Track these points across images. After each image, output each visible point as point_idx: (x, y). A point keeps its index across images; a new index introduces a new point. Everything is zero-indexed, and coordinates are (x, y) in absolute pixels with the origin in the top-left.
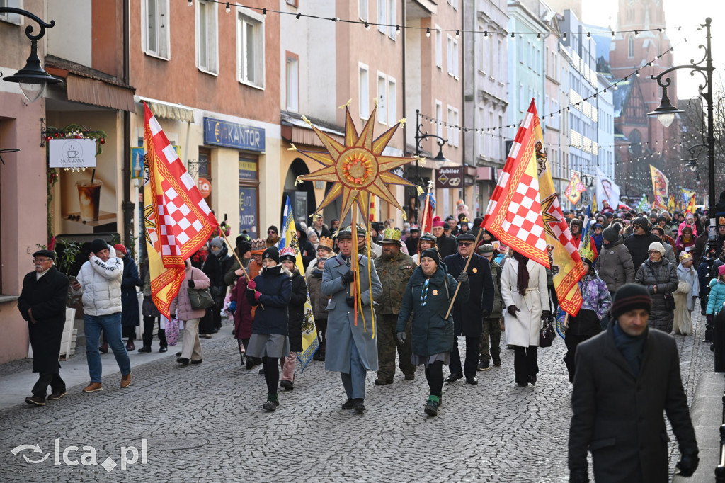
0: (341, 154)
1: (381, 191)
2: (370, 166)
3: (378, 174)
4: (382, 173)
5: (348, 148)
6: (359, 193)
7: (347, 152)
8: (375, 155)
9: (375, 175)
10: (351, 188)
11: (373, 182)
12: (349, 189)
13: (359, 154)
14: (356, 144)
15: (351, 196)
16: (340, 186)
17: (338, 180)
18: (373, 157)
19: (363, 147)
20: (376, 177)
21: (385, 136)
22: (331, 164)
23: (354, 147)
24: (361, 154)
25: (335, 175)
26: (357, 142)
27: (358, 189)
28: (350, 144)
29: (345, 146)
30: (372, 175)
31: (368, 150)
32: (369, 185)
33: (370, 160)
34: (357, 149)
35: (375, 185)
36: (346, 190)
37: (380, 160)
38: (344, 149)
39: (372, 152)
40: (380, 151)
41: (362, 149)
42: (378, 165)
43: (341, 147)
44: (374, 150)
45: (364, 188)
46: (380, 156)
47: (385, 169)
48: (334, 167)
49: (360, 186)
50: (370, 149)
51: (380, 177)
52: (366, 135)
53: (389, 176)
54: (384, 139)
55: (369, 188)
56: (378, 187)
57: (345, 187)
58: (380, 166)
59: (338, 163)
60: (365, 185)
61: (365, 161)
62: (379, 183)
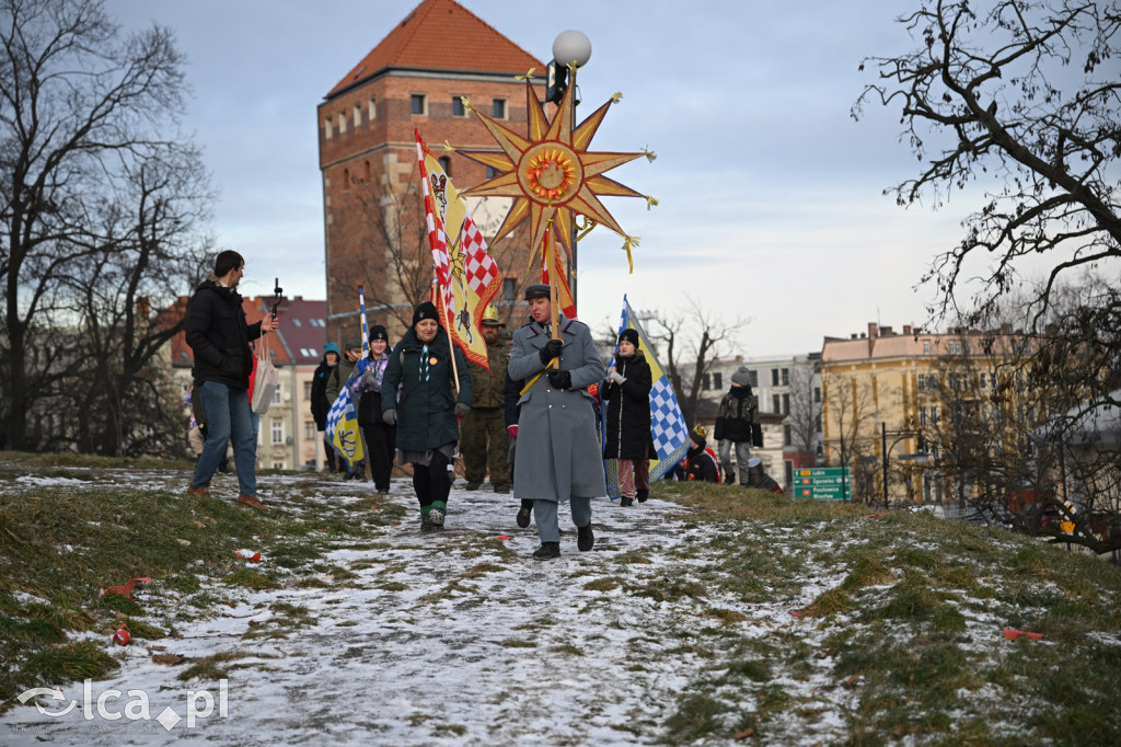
0: (524, 153)
1: (591, 208)
2: (570, 169)
3: (584, 180)
4: (589, 178)
5: (535, 144)
6: (556, 212)
7: (532, 149)
8: (577, 152)
9: (579, 182)
10: (543, 205)
11: (576, 195)
12: (539, 207)
13: (551, 152)
14: (546, 135)
15: (544, 217)
16: (526, 203)
17: (522, 194)
18: (574, 155)
19: (557, 140)
20: (581, 185)
21: (591, 121)
22: (509, 170)
23: (544, 140)
24: (555, 151)
25: (517, 186)
26: (547, 132)
27: (553, 205)
28: (537, 136)
29: (529, 140)
30: (573, 183)
31: (566, 145)
32: (570, 200)
33: (570, 160)
34: (549, 144)
35: (580, 198)
36: (536, 208)
37: (586, 159)
38: (529, 145)
39: (571, 147)
40: (584, 145)
41: (555, 144)
42: (583, 166)
43: (523, 142)
44: (576, 145)
45: (563, 204)
46: (585, 152)
47: (593, 173)
48: (515, 174)
49: (556, 202)
50: (569, 143)
51: (587, 185)
52: (560, 122)
53: (601, 183)
54: (590, 126)
55: (571, 204)
56: (584, 201)
57: (534, 204)
58: (585, 167)
59: (521, 167)
60: (565, 198)
61: (562, 162)
62: (587, 195)
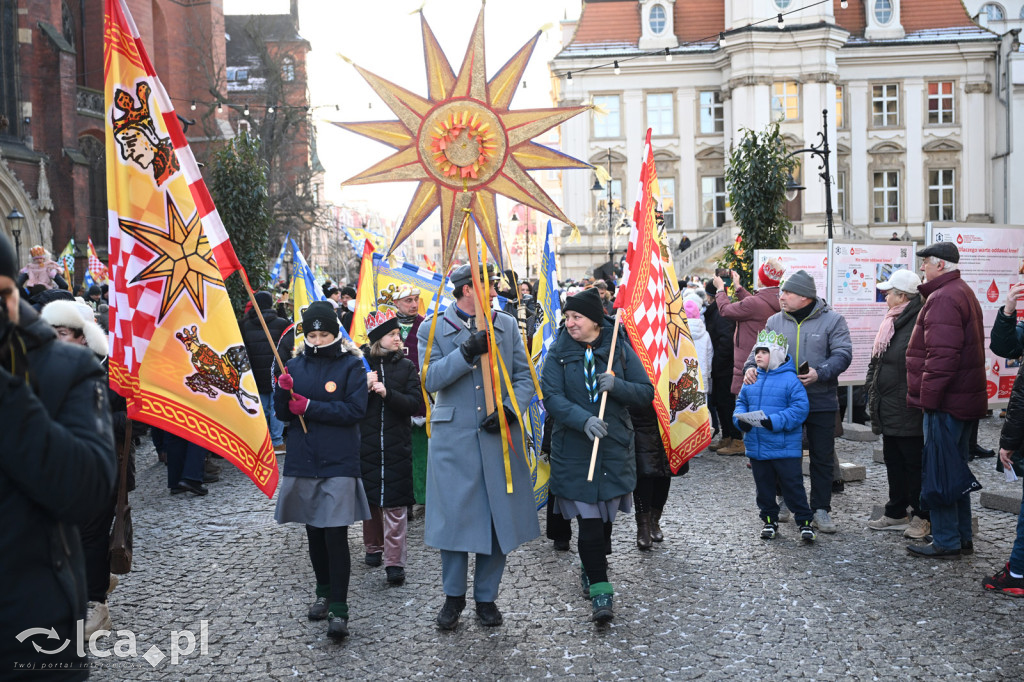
0: (424, 119)
1: (521, 188)
2: (489, 136)
3: (509, 151)
4: (516, 147)
5: (438, 104)
6: (474, 198)
7: (435, 113)
8: (497, 112)
9: (502, 154)
10: (456, 189)
11: (499, 171)
12: (451, 193)
13: (462, 114)
14: (453, 91)
15: (458, 206)
16: (433, 188)
17: (427, 176)
18: (492, 115)
19: (468, 97)
20: (505, 157)
21: (512, 66)
22: (407, 143)
23: (450, 99)
24: (466, 114)
25: (419, 165)
26: (454, 87)
27: (470, 189)
28: (441, 95)
29: (430, 100)
30: (496, 154)
31: (481, 103)
32: (493, 179)
33: (487, 123)
34: (457, 104)
35: (504, 175)
36: (446, 194)
37: (506, 119)
38: (430, 107)
39: (488, 105)
40: (505, 101)
41: (466, 103)
42: (505, 131)
43: (423, 103)
44: (493, 102)
45: (484, 186)
46: (507, 111)
47: (520, 140)
48: (414, 149)
49: (473, 183)
50: (484, 100)
51: (512, 157)
52: (471, 70)
53: (532, 152)
54: (511, 74)
55: (492, 186)
56: (510, 179)
57: (443, 188)
58: (509, 132)
59: (422, 138)
60: (486, 177)
61: (476, 129)
62: (514, 171)
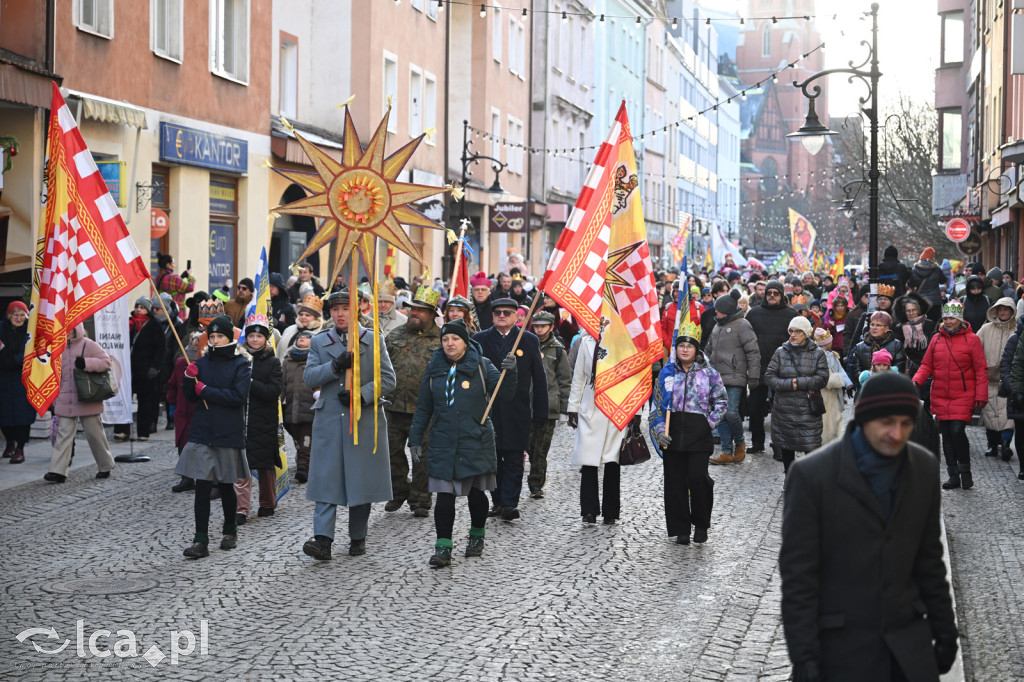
0: (336, 177)
1: (395, 235)
2: (378, 197)
3: (391, 208)
4: (396, 207)
5: (347, 169)
6: (361, 237)
7: (344, 175)
8: (387, 181)
9: (386, 210)
10: (350, 228)
11: (382, 222)
12: (346, 230)
13: (362, 179)
14: (359, 162)
15: (349, 240)
16: (334, 224)
18: (383, 183)
19: (369, 168)
20: (388, 212)
21: (404, 151)
22: (321, 191)
23: (356, 167)
24: (365, 178)
25: (327, 207)
26: (361, 159)
27: (360, 230)
28: (350, 161)
29: (343, 165)
30: (380, 210)
31: (377, 174)
32: (376, 225)
33: (379, 187)
34: (360, 171)
35: (385, 225)
36: (343, 231)
37: (394, 188)
38: (341, 169)
39: (382, 176)
40: (394, 174)
41: (367, 171)
42: (391, 195)
43: (337, 166)
44: (386, 174)
45: (369, 230)
46: (394, 181)
47: (401, 202)
48: (326, 196)
49: (363, 226)
50: (380, 172)
51: (393, 213)
52: (374, 150)
53: (407, 213)
54: (401, 157)
55: (376, 230)
56: (388, 228)
57: (341, 226)
58: (393, 197)
59: (332, 190)
60: (371, 224)
61: (372, 189)
62: (392, 223)
